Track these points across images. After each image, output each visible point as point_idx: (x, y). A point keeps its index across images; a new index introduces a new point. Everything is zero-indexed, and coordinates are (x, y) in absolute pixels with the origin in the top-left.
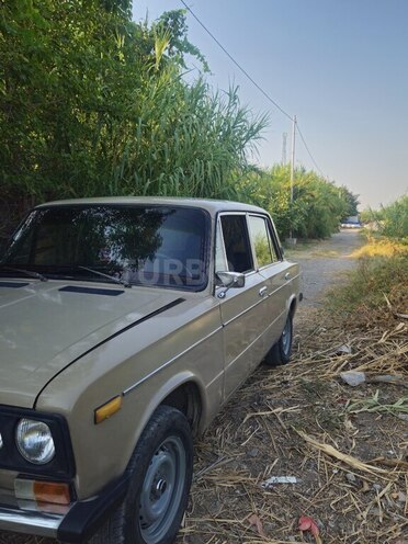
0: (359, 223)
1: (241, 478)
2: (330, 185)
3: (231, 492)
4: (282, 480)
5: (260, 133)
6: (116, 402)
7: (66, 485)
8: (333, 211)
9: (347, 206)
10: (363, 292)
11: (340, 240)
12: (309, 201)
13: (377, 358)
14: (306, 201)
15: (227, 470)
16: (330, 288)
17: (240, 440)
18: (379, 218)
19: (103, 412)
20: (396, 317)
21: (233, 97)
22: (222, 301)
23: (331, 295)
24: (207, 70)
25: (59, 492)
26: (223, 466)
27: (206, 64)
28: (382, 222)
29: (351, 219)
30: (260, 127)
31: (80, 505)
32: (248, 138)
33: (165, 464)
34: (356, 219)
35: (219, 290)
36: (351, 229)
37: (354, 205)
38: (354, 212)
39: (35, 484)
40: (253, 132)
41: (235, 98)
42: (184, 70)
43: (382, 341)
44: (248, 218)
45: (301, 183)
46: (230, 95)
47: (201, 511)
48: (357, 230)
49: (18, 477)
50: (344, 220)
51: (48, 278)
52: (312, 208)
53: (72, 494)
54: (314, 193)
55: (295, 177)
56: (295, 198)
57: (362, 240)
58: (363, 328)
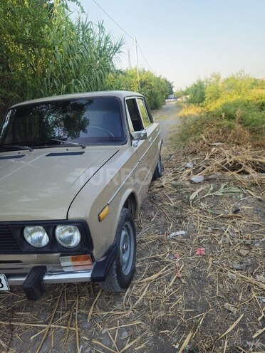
0: (175, 98)
1: (157, 236)
2: (159, 78)
3: (154, 244)
4: (178, 233)
5: (120, 49)
6: (107, 208)
7: (89, 255)
8: (163, 93)
9: (168, 89)
10: (189, 135)
11: (167, 109)
12: (149, 88)
13: (207, 168)
14: (147, 88)
15: (148, 233)
16: (170, 135)
17: (150, 218)
18: (186, 94)
19: (102, 215)
20: (209, 146)
21: (101, 28)
22: (137, 148)
23: (171, 139)
24: (83, 12)
25: (86, 259)
26: (146, 232)
27: (82, 8)
28: (188, 96)
29: (171, 96)
30: (120, 45)
31: (98, 263)
32: (114, 53)
33: (125, 236)
34: (172, 96)
35: (134, 142)
36: (171, 102)
37: (172, 88)
38: (171, 93)
39: (72, 258)
40: (116, 49)
41: (103, 28)
42: (69, 13)
43: (206, 158)
44: (137, 100)
45: (144, 77)
46: (99, 26)
47: (141, 255)
48: (174, 102)
49: (61, 256)
50: (167, 98)
51: (34, 148)
52: (151, 92)
53: (93, 259)
54: (151, 83)
55: (140, 75)
56: (141, 87)
57: (179, 107)
58: (194, 153)
